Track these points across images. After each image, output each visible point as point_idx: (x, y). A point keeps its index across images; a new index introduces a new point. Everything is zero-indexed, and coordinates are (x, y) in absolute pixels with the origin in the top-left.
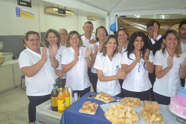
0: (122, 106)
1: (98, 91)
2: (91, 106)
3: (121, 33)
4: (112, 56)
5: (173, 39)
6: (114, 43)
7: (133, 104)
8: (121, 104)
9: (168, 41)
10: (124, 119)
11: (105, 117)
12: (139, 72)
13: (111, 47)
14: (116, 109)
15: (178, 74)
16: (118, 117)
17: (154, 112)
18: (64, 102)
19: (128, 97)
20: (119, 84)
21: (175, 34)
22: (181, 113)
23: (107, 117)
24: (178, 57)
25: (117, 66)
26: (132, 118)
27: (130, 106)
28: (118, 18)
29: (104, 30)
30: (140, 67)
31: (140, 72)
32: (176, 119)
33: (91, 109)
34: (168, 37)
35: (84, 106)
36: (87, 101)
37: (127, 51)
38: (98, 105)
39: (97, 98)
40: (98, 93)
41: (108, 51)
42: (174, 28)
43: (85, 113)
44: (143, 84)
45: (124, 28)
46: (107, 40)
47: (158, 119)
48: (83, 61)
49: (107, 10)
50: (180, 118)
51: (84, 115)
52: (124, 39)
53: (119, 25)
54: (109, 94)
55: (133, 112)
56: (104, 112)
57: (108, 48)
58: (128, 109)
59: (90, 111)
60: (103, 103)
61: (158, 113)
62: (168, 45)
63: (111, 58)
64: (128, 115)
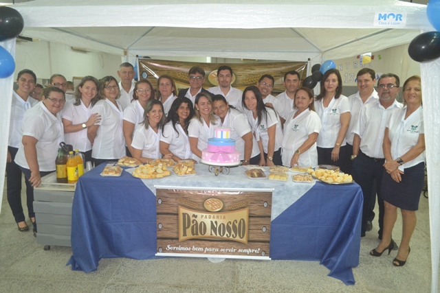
6: (159, 111)
9: (202, 107)
10: (155, 175)
11: (133, 176)
18: (77, 169)
26: (162, 173)
28: (139, 59)
33: (115, 171)
35: (105, 170)
38: (122, 169)
39: (120, 163)
42: (213, 75)
47: (190, 170)
49: (123, 48)
53: (141, 70)
55: (164, 169)
56: (131, 173)
60: (128, 167)
62: (201, 111)
64: (159, 171)
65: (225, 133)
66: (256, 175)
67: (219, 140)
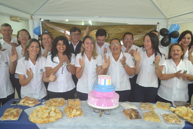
0: (47, 107)
1: (22, 97)
2: (13, 112)
3: (45, 36)
4: (35, 60)
5: (90, 44)
6: (37, 47)
7: (58, 103)
8: (46, 105)
10: (48, 119)
11: (29, 120)
12: (62, 73)
13: (33, 50)
14: (41, 111)
15: (96, 73)
16: (42, 118)
17: (75, 108)
19: (52, 98)
20: (44, 87)
21: (91, 39)
22: (95, 104)
23: (31, 120)
24: (95, 59)
25: (41, 70)
26: (55, 116)
27: (55, 106)
28: (42, 21)
29: (27, 33)
30: (64, 69)
31: (64, 74)
32: (93, 110)
33: (14, 114)
34: (86, 41)
35: (5, 114)
36: (9, 108)
37: (51, 55)
38: (22, 110)
39: (21, 103)
40: (22, 99)
41: (30, 55)
42: (93, 33)
43: (7, 120)
44: (66, 85)
45: (49, 32)
46: (29, 43)
47: (78, 113)
48: (4, 66)
49: (30, 13)
50: (96, 109)
51: (5, 122)
52: (49, 42)
53: (44, 29)
54: (35, 98)
55: (57, 111)
56: (29, 115)
57: (30, 52)
58: (52, 108)
59: (13, 116)
60: (27, 107)
61: (78, 108)
62: (86, 48)
63: (34, 61)
64: (52, 114)
65: (107, 81)
66: (134, 116)
67: (103, 87)
